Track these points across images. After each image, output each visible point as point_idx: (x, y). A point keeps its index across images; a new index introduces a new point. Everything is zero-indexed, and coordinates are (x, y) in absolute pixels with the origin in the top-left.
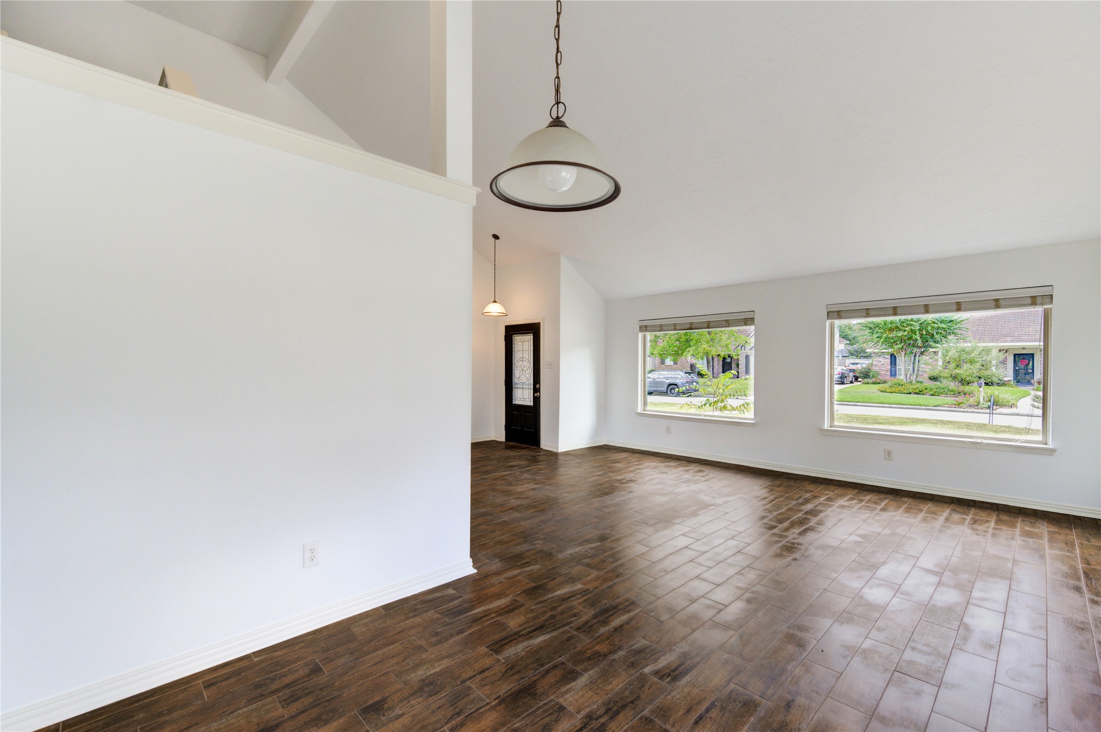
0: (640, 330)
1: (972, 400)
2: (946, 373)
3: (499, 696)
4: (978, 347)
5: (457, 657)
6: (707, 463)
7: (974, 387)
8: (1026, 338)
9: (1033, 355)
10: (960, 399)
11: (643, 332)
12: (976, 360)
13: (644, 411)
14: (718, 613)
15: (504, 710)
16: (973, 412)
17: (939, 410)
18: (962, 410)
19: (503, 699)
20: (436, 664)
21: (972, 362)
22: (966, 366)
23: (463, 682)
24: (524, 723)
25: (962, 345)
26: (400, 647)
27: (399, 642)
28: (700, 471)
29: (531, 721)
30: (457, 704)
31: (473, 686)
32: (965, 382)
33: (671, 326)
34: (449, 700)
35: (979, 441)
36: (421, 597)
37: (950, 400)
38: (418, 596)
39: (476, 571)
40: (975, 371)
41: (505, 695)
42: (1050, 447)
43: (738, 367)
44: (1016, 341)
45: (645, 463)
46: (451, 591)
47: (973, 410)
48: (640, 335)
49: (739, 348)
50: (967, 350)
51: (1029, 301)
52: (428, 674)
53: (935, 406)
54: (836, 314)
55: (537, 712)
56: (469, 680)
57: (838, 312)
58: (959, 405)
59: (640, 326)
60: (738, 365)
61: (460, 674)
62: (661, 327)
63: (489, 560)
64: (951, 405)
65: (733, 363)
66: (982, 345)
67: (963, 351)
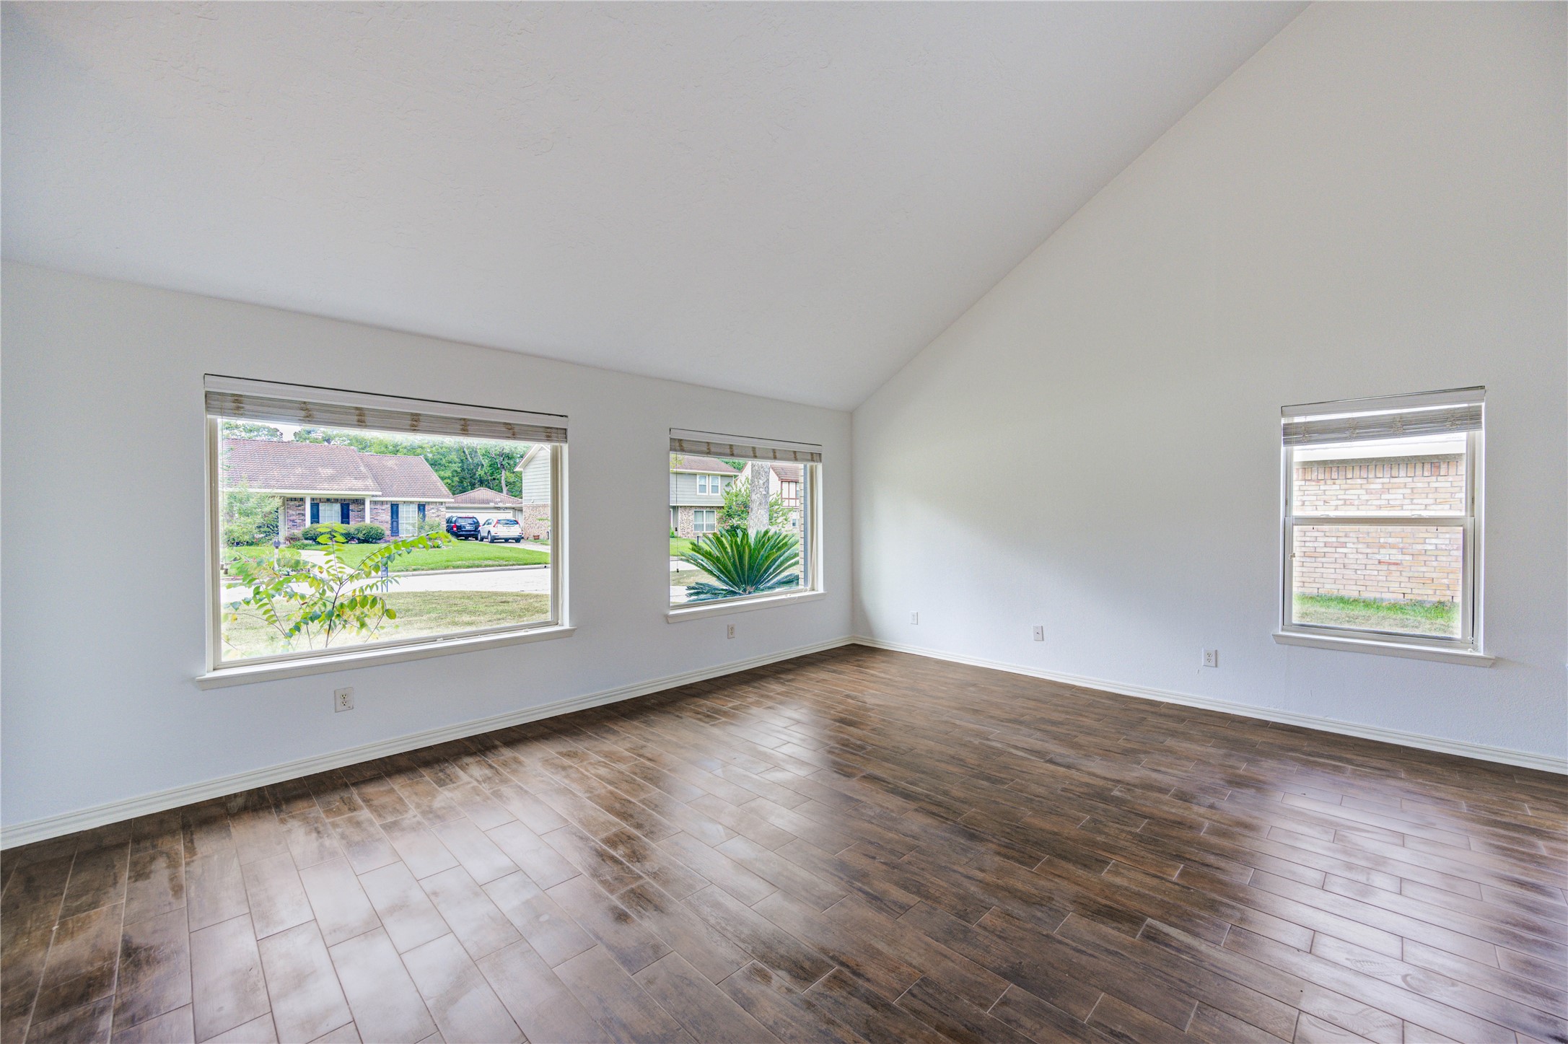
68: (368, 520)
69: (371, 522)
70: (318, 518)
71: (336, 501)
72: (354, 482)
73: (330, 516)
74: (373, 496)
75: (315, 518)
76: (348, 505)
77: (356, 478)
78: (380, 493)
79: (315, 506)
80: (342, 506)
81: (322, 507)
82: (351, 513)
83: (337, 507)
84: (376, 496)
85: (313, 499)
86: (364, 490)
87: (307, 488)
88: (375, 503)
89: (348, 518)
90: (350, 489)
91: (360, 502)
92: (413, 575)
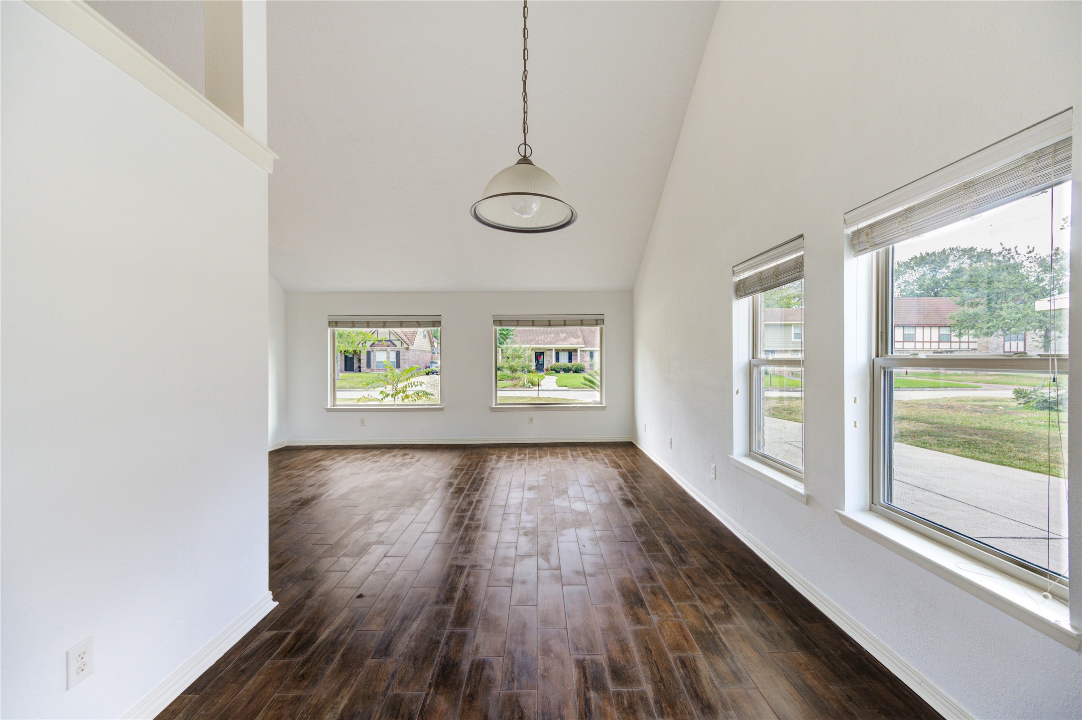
0: (329, 325)
1: (521, 382)
2: (506, 365)
3: (430, 684)
4: (521, 347)
5: (353, 681)
6: (405, 447)
7: (518, 374)
8: (540, 342)
9: (543, 353)
10: (515, 382)
11: (332, 327)
12: (522, 356)
13: (333, 406)
14: (516, 549)
15: (445, 689)
16: (522, 390)
17: (505, 390)
18: (516, 389)
19: (436, 683)
20: (338, 699)
21: (519, 357)
22: (517, 360)
23: (384, 694)
24: (471, 687)
25: (514, 346)
26: (271, 713)
27: (261, 709)
28: (405, 455)
29: (475, 682)
30: (401, 713)
31: (397, 691)
32: (514, 370)
33: (364, 323)
34: (388, 715)
35: (575, 405)
36: (232, 657)
37: (510, 383)
38: (229, 657)
39: (277, 603)
40: (521, 363)
41: (434, 680)
42: (604, 405)
43: (360, 362)
44: (537, 344)
45: (349, 456)
46: (267, 635)
47: (522, 389)
48: (329, 330)
49: (361, 345)
50: (517, 349)
51: (595, 322)
52: (339, 711)
53: (502, 388)
54: (499, 323)
55: (472, 674)
56: (388, 689)
57: (500, 321)
58: (515, 386)
59: (329, 322)
60: (360, 360)
61: (373, 691)
62: (353, 324)
63: (280, 587)
64: (511, 386)
65: (355, 358)
66: (523, 346)
67: (515, 350)
68: (579, 361)
69: (581, 361)
70: (559, 360)
71: (567, 350)
72: (574, 340)
73: (564, 359)
74: (581, 347)
75: (557, 359)
76: (571, 352)
77: (574, 338)
78: (584, 346)
79: (557, 354)
80: (569, 353)
81: (560, 354)
82: (573, 357)
83: (567, 354)
84: (583, 347)
85: (555, 350)
86: (577, 344)
87: (553, 344)
88: (583, 351)
89: (571, 359)
90: (571, 344)
91: (576, 350)
92: (581, 391)
